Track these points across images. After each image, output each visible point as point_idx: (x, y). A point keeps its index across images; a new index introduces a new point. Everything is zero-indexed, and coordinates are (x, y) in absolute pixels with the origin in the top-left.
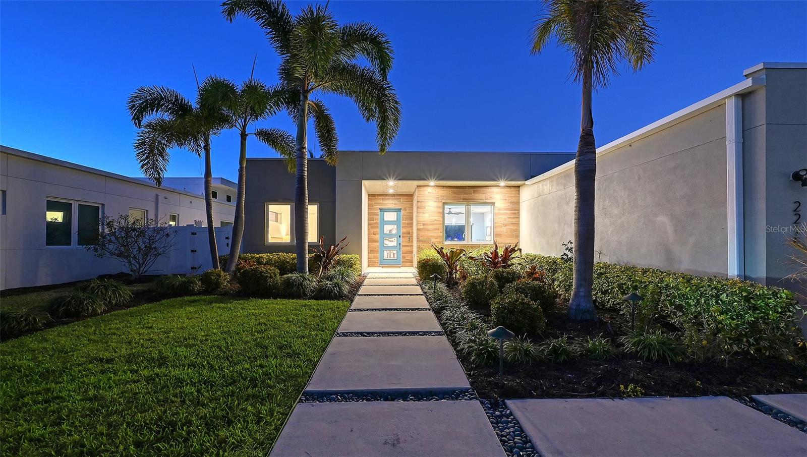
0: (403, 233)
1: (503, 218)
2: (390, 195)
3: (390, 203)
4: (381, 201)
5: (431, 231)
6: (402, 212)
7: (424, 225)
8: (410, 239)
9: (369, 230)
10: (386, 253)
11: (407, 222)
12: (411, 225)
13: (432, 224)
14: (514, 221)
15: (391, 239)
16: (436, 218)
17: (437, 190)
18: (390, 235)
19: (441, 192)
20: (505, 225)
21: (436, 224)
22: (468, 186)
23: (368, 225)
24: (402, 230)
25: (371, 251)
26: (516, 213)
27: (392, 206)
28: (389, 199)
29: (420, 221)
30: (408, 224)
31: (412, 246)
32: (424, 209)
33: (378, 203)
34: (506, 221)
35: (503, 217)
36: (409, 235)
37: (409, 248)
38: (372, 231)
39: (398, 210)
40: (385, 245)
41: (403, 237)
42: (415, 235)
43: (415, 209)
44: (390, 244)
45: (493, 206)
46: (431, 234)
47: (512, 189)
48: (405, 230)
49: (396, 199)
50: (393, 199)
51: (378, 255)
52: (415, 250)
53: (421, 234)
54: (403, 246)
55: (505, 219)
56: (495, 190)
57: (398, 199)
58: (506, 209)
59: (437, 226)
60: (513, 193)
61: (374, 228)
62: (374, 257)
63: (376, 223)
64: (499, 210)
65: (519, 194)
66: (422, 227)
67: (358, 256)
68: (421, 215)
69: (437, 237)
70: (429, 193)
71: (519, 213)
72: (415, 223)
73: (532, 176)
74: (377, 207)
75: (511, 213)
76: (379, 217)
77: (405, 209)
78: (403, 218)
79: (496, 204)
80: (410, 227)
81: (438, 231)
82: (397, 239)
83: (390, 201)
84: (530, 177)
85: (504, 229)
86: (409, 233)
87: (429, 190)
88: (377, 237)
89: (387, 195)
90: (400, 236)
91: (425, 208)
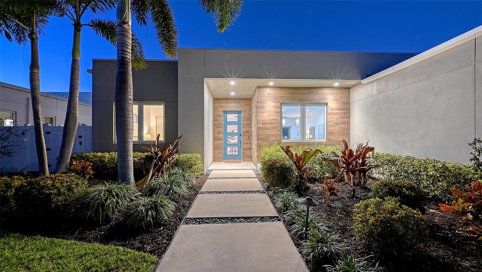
0: (243, 132)
1: (334, 118)
2: (231, 99)
3: (232, 106)
4: (224, 104)
5: (269, 129)
6: (242, 114)
7: (263, 124)
8: (250, 138)
9: (214, 129)
10: (229, 149)
11: (246, 122)
12: (250, 125)
13: (271, 123)
14: (345, 120)
15: (233, 138)
16: (274, 117)
17: (275, 91)
18: (233, 134)
19: (280, 93)
20: (337, 124)
21: (274, 123)
22: (304, 88)
23: (213, 125)
24: (242, 130)
25: (215, 148)
26: (346, 113)
27: (234, 109)
28: (231, 102)
29: (260, 121)
30: (248, 124)
31: (251, 143)
32: (263, 109)
33: (221, 106)
34: (337, 120)
35: (335, 116)
36: (249, 134)
37: (248, 146)
38: (217, 130)
39: (239, 112)
40: (228, 143)
41: (243, 136)
42: (254, 133)
43: (254, 110)
44: (232, 142)
45: (326, 106)
46: (270, 133)
47: (343, 90)
48: (245, 130)
49: (237, 103)
50: (235, 103)
51: (222, 151)
52: (254, 147)
53: (261, 132)
54: (244, 144)
55: (337, 119)
56: (327, 91)
57: (239, 102)
58: (338, 109)
59: (275, 125)
60: (344, 94)
61: (219, 127)
62: (219, 153)
63: (220, 123)
64: (331, 109)
65: (349, 95)
66: (261, 126)
67: (199, 156)
68: (260, 114)
69: (276, 136)
70: (268, 93)
71: (349, 113)
72: (254, 123)
73: (367, 75)
74: (220, 109)
75: (342, 113)
76: (223, 118)
77: (245, 111)
78: (243, 118)
79: (328, 105)
80: (249, 127)
81: (276, 130)
82: (238, 137)
83: (232, 105)
84: (366, 77)
85: (336, 128)
86: (248, 132)
87: (268, 91)
88: (221, 136)
89: (228, 99)
90: (240, 135)
91: (264, 107)
